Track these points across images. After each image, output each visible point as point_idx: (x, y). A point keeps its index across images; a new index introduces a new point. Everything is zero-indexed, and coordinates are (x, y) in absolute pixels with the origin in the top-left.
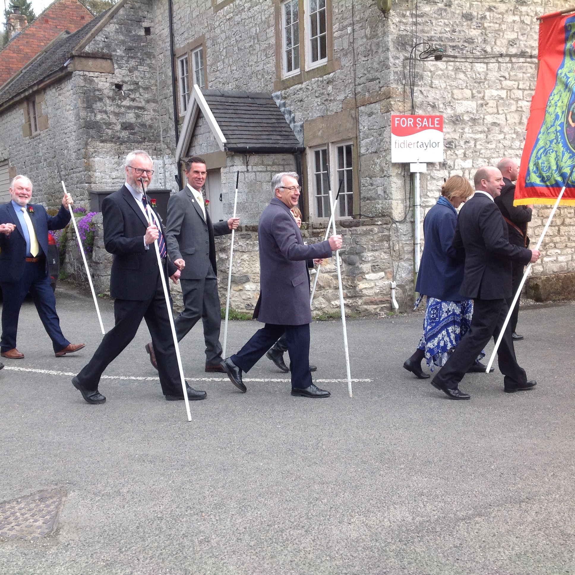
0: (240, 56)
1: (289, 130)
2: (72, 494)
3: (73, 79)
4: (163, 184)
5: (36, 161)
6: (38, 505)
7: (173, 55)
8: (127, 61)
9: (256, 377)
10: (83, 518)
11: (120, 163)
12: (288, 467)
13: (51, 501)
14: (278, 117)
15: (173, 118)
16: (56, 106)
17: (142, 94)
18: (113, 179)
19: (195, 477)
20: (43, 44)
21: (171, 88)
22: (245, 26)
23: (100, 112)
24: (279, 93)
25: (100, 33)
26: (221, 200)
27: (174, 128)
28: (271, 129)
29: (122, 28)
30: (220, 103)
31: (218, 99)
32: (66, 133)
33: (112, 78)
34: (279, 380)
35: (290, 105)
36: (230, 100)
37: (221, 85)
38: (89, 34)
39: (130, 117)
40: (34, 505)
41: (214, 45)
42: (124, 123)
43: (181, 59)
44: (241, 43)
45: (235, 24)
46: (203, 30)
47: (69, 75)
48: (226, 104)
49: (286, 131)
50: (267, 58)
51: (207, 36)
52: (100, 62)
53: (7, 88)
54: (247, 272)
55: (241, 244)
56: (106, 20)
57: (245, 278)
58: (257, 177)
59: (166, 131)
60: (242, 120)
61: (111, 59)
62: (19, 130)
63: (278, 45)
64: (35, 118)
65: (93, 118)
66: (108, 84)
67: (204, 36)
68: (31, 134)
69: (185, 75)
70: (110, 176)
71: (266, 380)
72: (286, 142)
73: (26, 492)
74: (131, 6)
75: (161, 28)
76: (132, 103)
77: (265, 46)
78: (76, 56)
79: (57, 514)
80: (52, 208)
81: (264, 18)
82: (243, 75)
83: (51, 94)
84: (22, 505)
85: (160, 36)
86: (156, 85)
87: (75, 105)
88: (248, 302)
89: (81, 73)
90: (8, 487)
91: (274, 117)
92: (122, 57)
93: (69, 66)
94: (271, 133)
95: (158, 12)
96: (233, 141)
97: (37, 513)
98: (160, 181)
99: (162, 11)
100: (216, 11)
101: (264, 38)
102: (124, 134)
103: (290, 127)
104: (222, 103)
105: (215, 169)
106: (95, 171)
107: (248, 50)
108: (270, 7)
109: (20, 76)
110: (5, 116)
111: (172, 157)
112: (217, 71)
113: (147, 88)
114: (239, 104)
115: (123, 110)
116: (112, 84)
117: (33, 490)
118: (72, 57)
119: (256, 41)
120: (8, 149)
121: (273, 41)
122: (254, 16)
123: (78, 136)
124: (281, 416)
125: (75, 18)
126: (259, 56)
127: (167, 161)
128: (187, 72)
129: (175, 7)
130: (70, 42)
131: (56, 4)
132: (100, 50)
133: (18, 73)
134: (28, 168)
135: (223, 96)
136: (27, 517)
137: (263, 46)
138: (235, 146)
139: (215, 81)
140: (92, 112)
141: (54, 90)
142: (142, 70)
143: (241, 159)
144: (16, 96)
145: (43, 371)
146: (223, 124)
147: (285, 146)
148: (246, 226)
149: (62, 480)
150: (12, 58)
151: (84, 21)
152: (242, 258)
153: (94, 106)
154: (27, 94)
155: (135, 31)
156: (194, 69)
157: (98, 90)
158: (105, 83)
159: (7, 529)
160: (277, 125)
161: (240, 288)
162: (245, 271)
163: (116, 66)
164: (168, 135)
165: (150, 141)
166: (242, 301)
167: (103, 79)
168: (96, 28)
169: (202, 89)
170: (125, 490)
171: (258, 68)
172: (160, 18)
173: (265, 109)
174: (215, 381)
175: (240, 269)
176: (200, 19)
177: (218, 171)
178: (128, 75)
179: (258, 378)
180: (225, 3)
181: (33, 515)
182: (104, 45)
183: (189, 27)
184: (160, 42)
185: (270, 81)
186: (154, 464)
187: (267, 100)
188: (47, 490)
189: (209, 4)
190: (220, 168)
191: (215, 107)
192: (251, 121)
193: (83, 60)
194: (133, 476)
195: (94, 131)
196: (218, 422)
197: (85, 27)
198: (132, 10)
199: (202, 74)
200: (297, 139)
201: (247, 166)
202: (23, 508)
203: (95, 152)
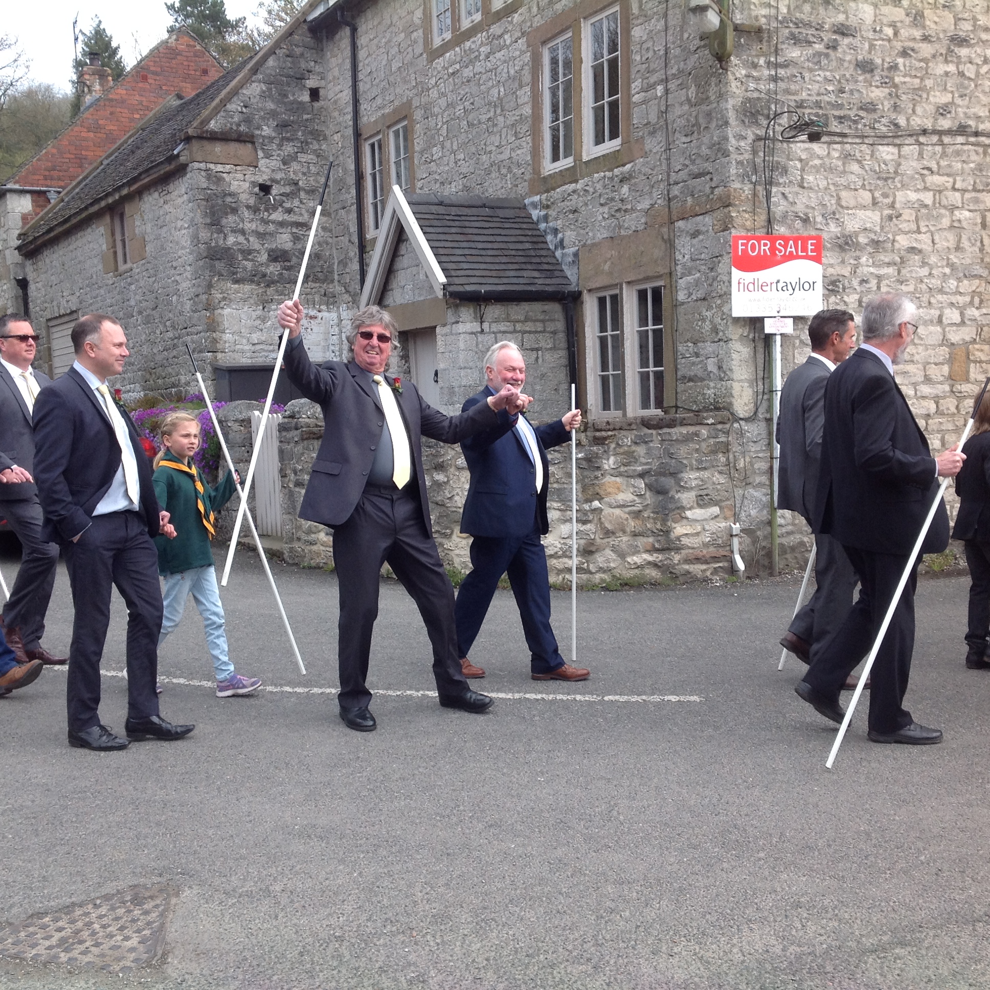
0: (470, 136)
1: (554, 261)
2: (187, 892)
3: (188, 176)
4: (337, 353)
5: (124, 314)
6: (129, 911)
7: (357, 135)
8: (280, 146)
9: (498, 690)
10: (206, 935)
11: (265, 317)
12: (559, 852)
13: (152, 904)
14: (535, 239)
15: (357, 241)
16: (160, 223)
17: (304, 201)
18: (254, 344)
19: (398, 867)
20: (137, 116)
21: (353, 191)
22: (479, 85)
23: (234, 231)
24: (536, 198)
25: (235, 99)
26: (436, 381)
27: (357, 259)
28: (522, 260)
29: (271, 89)
30: (437, 217)
31: (434, 209)
32: (175, 268)
33: (254, 174)
34: (539, 696)
35: (556, 219)
36: (454, 211)
37: (438, 185)
38: (217, 101)
39: (284, 240)
40: (123, 910)
41: (427, 118)
42: (272, 250)
43: (371, 141)
44: (472, 115)
45: (463, 83)
46: (409, 93)
47: (181, 170)
48: (448, 218)
49: (548, 263)
50: (517, 138)
51: (416, 103)
52: (233, 147)
53: (77, 190)
56: (244, 77)
59: (343, 263)
60: (473, 245)
61: (253, 143)
62: (96, 261)
63: (537, 117)
64: (123, 241)
65: (221, 242)
66: (247, 185)
67: (409, 102)
68: (116, 269)
69: (377, 168)
70: (248, 341)
71: (517, 696)
72: (548, 281)
73: (110, 888)
74: (288, 52)
75: (337, 89)
76: (286, 217)
77: (514, 118)
78: (194, 137)
79: (162, 926)
80: (151, 394)
81: (512, 72)
82: (475, 169)
83: (151, 202)
84: (103, 910)
85: (336, 102)
87: (192, 220)
89: (202, 166)
90: (79, 879)
91: (528, 239)
92: (271, 139)
93: (182, 154)
94: (524, 266)
95: (333, 62)
96: (457, 281)
97: (127, 924)
98: (332, 348)
99: (340, 61)
100: (431, 61)
101: (513, 105)
102: (274, 269)
103: (555, 257)
104: (439, 217)
105: (426, 328)
106: (223, 332)
107: (485, 126)
108: (523, 53)
109: (98, 171)
110: (73, 238)
111: (353, 308)
112: (432, 161)
113: (312, 192)
114: (468, 218)
115: (271, 227)
116: (253, 184)
117: (122, 885)
118: (188, 139)
119: (499, 111)
120: (78, 294)
121: (527, 110)
122: (496, 69)
123: (196, 272)
124: (544, 760)
125: (193, 72)
126: (503, 137)
127: (345, 314)
128: (381, 164)
129: (362, 54)
130: (184, 113)
131: (161, 49)
132: (235, 128)
133: (95, 165)
135: (441, 204)
136: (111, 932)
137: (511, 120)
138: (460, 289)
139: (428, 179)
140: (220, 231)
141: (156, 195)
142: (305, 160)
143: (471, 310)
144: (92, 204)
146: (442, 251)
147: (547, 288)
149: (170, 868)
150: (85, 139)
151: (207, 78)
153: (224, 221)
154: (110, 200)
155: (294, 95)
156: (393, 159)
157: (230, 195)
158: (241, 183)
159: (77, 952)
160: (532, 253)
163: (260, 154)
164: (347, 270)
165: (316, 280)
167: (240, 176)
168: (228, 89)
169: (406, 192)
170: (278, 888)
171: (502, 157)
172: (336, 72)
173: (513, 226)
176: (405, 74)
177: (429, 332)
178: (280, 170)
179: (502, 692)
180: (446, 47)
181: (122, 929)
182: (241, 119)
183: (384, 90)
184: (336, 114)
185: (522, 178)
186: (328, 843)
187: (517, 210)
188: (145, 885)
189: (419, 49)
190: (435, 327)
191: (427, 223)
192: (489, 246)
193: (205, 143)
194: (290, 863)
195: (223, 265)
196: (435, 769)
197: (208, 88)
198: (289, 59)
199: (405, 167)
200: (567, 277)
201: (481, 323)
202: (105, 916)
203: (224, 299)
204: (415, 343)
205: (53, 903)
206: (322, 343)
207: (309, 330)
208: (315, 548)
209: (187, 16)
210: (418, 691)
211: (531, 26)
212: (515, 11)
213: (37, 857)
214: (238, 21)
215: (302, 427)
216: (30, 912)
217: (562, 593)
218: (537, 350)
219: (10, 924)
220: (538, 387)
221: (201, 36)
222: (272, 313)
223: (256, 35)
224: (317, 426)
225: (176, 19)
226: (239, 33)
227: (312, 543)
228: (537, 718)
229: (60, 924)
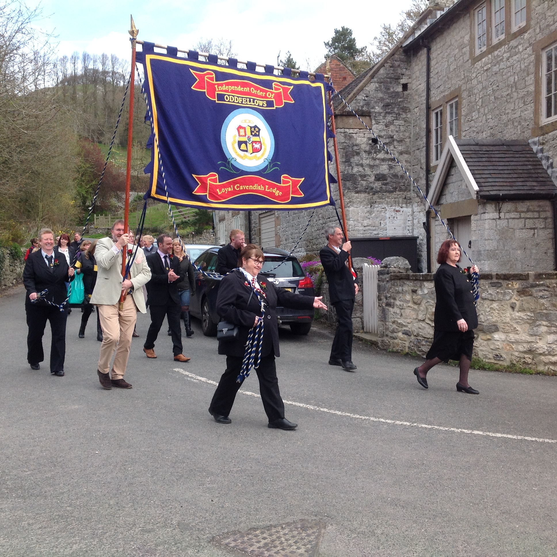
0: (496, 105)
1: (547, 176)
2: (330, 527)
4: (411, 231)
6: (300, 533)
7: (428, 108)
8: (384, 117)
9: (508, 433)
10: (340, 553)
11: (371, 211)
12: (547, 533)
13: (311, 531)
14: (534, 163)
15: (425, 167)
17: (396, 147)
18: (365, 226)
19: (448, 529)
21: (424, 140)
22: (502, 76)
23: (357, 165)
24: (536, 139)
25: (361, 93)
26: (470, 247)
27: (425, 177)
28: (526, 175)
29: (381, 86)
30: (474, 152)
31: (472, 148)
33: (370, 133)
34: (534, 439)
35: (548, 151)
36: (484, 148)
37: (475, 134)
38: (352, 94)
39: (384, 169)
40: (297, 532)
41: (470, 96)
42: (377, 175)
43: (436, 111)
44: (497, 93)
45: (492, 75)
46: (460, 82)
48: (480, 152)
49: (542, 177)
50: (525, 105)
51: (463, 88)
54: (497, 321)
55: (491, 292)
56: (367, 80)
57: (493, 328)
58: (510, 224)
59: (416, 180)
60: (495, 168)
61: (370, 116)
63: (537, 92)
65: (350, 171)
66: (365, 139)
67: (460, 88)
69: (439, 126)
70: (362, 224)
71: (519, 437)
72: (543, 188)
73: (289, 519)
74: (391, 65)
75: (418, 83)
76: (386, 156)
77: (523, 93)
78: (339, 115)
79: (317, 545)
80: (309, 253)
81: (523, 67)
82: (498, 123)
84: (286, 531)
85: (417, 91)
86: (410, 138)
88: (497, 353)
89: (342, 130)
90: (274, 512)
91: (530, 163)
92: (380, 113)
94: (527, 179)
95: (416, 68)
96: (485, 189)
97: (299, 540)
98: (408, 228)
99: (420, 67)
100: (473, 64)
101: (523, 85)
102: (377, 185)
103: (547, 173)
104: (475, 152)
105: (465, 216)
106: (349, 220)
107: (505, 99)
108: (530, 55)
111: (421, 205)
112: (472, 120)
113: (401, 141)
114: (493, 152)
115: (377, 162)
116: (369, 139)
117: (296, 518)
118: (336, 116)
119: (514, 90)
121: (532, 88)
122: (513, 66)
124: (537, 478)
125: (338, 79)
126: (516, 104)
127: (416, 209)
128: (441, 123)
129: (433, 63)
131: (322, 68)
132: (360, 108)
134: (291, 217)
135: (477, 145)
136: (290, 543)
137: (521, 94)
138: (487, 193)
139: (469, 131)
140: (350, 165)
142: (398, 124)
143: (493, 206)
145: (301, 405)
146: (476, 172)
147: (541, 192)
148: (497, 274)
149: (321, 512)
151: (346, 82)
152: (492, 306)
153: (352, 160)
155: (393, 88)
156: (448, 120)
157: (356, 145)
158: (363, 139)
159: (273, 552)
160: (533, 171)
161: (488, 337)
162: (494, 320)
163: (374, 122)
164: (419, 184)
165: (401, 190)
166: (490, 351)
167: (362, 135)
168: (358, 88)
169: (455, 138)
170: (379, 532)
171: (515, 116)
172: (418, 73)
173: (521, 156)
174: (464, 433)
175: (489, 318)
176: (457, 72)
177: (466, 219)
178: (384, 130)
179: (510, 434)
180: (483, 55)
181: (296, 542)
182: (364, 103)
183: (445, 81)
184: (416, 97)
185: (527, 128)
186: (406, 510)
187: (523, 147)
188: (308, 520)
189: (467, 57)
190: (471, 216)
191: (468, 156)
192: (506, 168)
193: (344, 118)
194: (386, 519)
195: (350, 183)
196: (469, 475)
197: (346, 88)
198: (392, 69)
199: (456, 125)
200: (554, 185)
201: (499, 213)
202: (287, 534)
203: (350, 202)
204: (458, 226)
205: (261, 524)
206: (403, 226)
207: (395, 218)
208: (396, 341)
209: (335, 48)
210: (458, 429)
211: (535, 40)
212: (526, 32)
213: (253, 498)
214: (362, 49)
215: (391, 273)
216: (250, 527)
217: (547, 377)
218: (534, 229)
219: (240, 532)
220: (534, 251)
221: (342, 58)
222: (375, 209)
223: (372, 55)
224: (399, 272)
225: (330, 50)
226: (363, 55)
227: (394, 338)
228: (532, 452)
229: (265, 535)
